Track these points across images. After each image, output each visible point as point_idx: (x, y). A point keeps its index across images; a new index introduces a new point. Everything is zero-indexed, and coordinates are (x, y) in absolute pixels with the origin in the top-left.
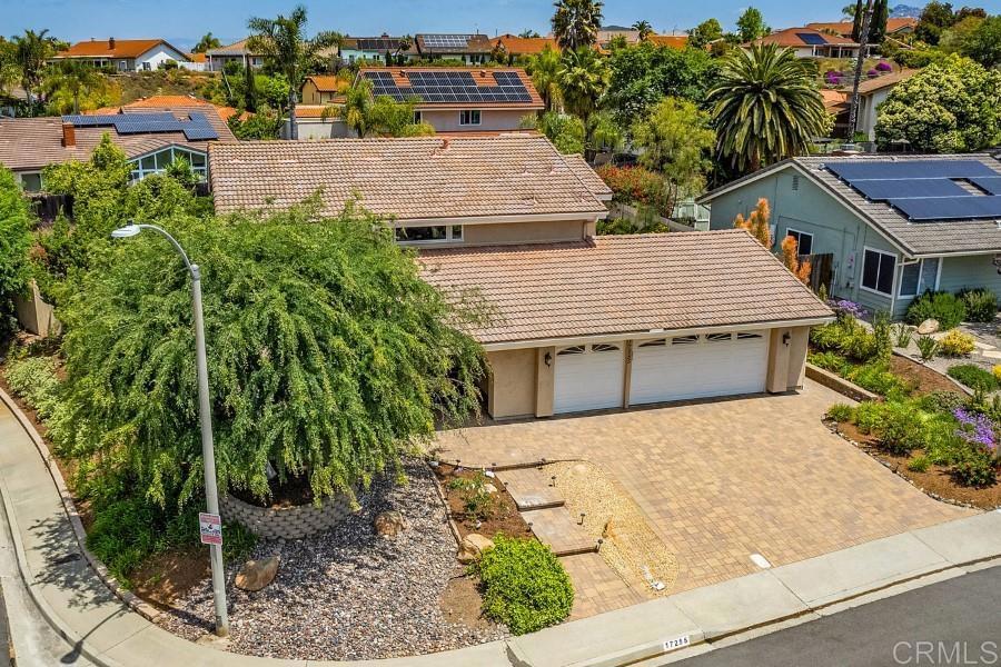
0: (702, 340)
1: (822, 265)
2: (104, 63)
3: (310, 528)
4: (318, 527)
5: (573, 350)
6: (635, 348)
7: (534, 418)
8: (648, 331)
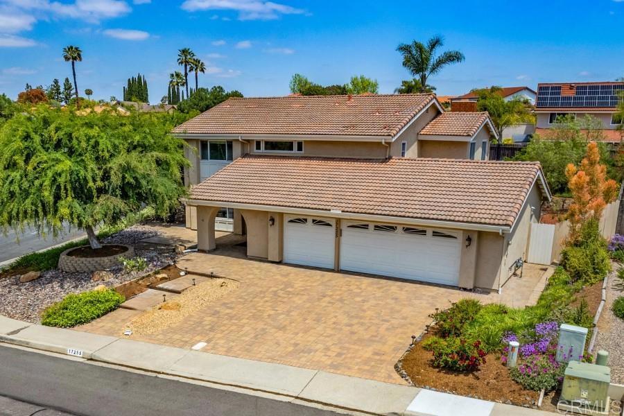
0: (399, 231)
5: (299, 221)
7: (268, 261)
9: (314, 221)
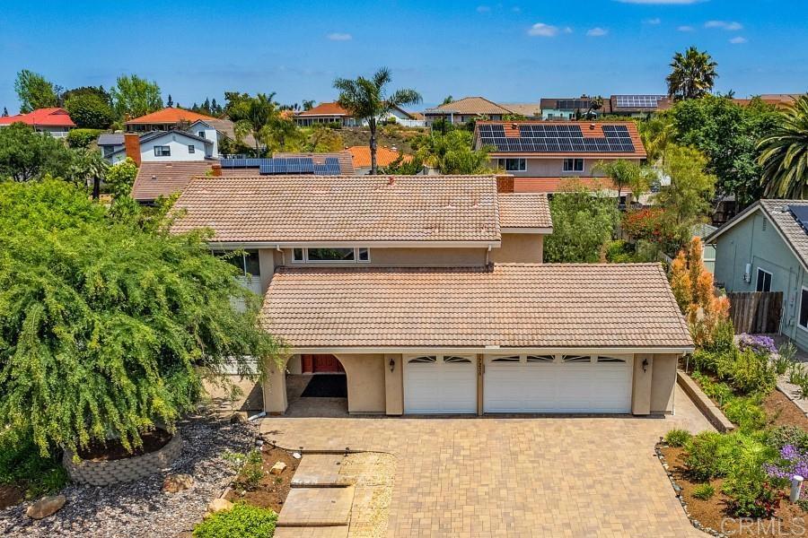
0: (559, 359)
1: (770, 304)
2: (337, 120)
3: (113, 479)
4: (120, 479)
5: (425, 359)
6: (487, 362)
7: (383, 415)
8: (484, 346)
9: (445, 358)
